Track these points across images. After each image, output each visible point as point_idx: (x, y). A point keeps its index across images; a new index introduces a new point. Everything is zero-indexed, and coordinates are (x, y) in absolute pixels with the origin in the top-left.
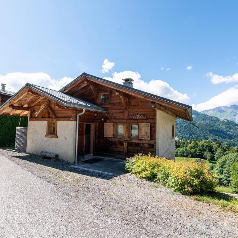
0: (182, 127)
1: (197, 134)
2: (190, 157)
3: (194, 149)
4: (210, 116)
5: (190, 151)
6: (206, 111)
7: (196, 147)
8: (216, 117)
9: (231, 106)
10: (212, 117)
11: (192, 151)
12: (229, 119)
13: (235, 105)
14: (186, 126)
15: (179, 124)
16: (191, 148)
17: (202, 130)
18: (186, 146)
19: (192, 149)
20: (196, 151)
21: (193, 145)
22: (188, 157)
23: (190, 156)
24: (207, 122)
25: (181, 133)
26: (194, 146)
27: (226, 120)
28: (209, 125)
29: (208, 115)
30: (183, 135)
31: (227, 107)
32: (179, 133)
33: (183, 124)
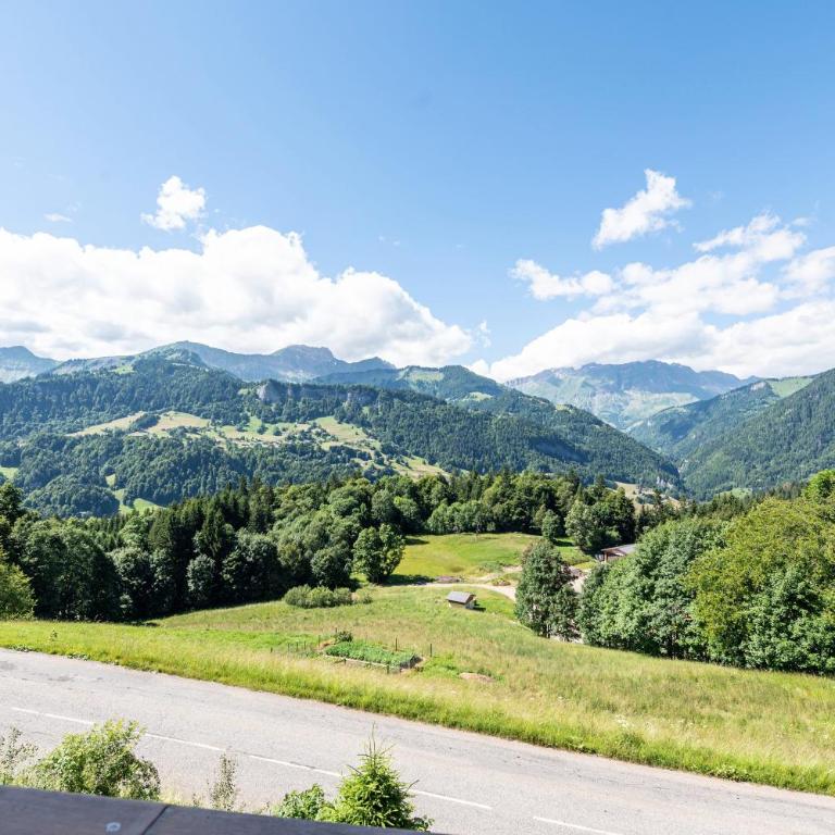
0: (451, 431)
1: (495, 453)
2: (493, 532)
3: (502, 503)
4: (529, 397)
5: (491, 512)
6: (518, 380)
7: (508, 497)
8: (545, 401)
9: (583, 367)
10: (535, 400)
11: (498, 509)
12: (577, 404)
13: (594, 364)
14: (462, 429)
15: (444, 423)
16: (495, 501)
17: (508, 440)
18: (479, 495)
19: (498, 505)
20: (509, 510)
21: (499, 490)
22: (486, 532)
23: (491, 527)
24: (524, 413)
25: (450, 451)
26: (503, 495)
27: (571, 407)
28: (529, 423)
29: (524, 392)
30: (455, 458)
31: (572, 369)
32: (444, 450)
33: (455, 421)
